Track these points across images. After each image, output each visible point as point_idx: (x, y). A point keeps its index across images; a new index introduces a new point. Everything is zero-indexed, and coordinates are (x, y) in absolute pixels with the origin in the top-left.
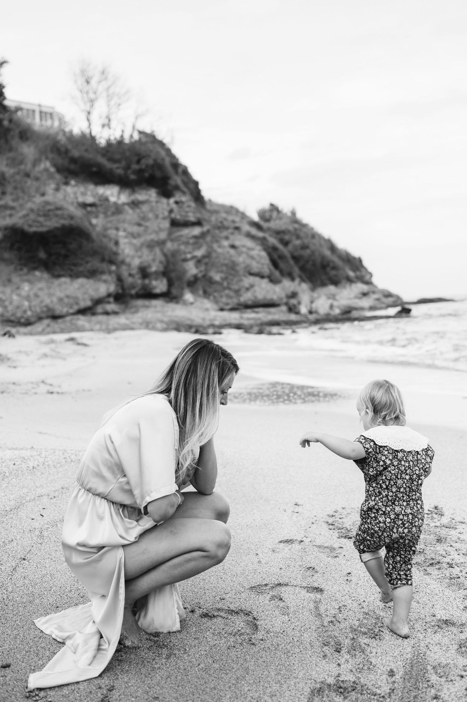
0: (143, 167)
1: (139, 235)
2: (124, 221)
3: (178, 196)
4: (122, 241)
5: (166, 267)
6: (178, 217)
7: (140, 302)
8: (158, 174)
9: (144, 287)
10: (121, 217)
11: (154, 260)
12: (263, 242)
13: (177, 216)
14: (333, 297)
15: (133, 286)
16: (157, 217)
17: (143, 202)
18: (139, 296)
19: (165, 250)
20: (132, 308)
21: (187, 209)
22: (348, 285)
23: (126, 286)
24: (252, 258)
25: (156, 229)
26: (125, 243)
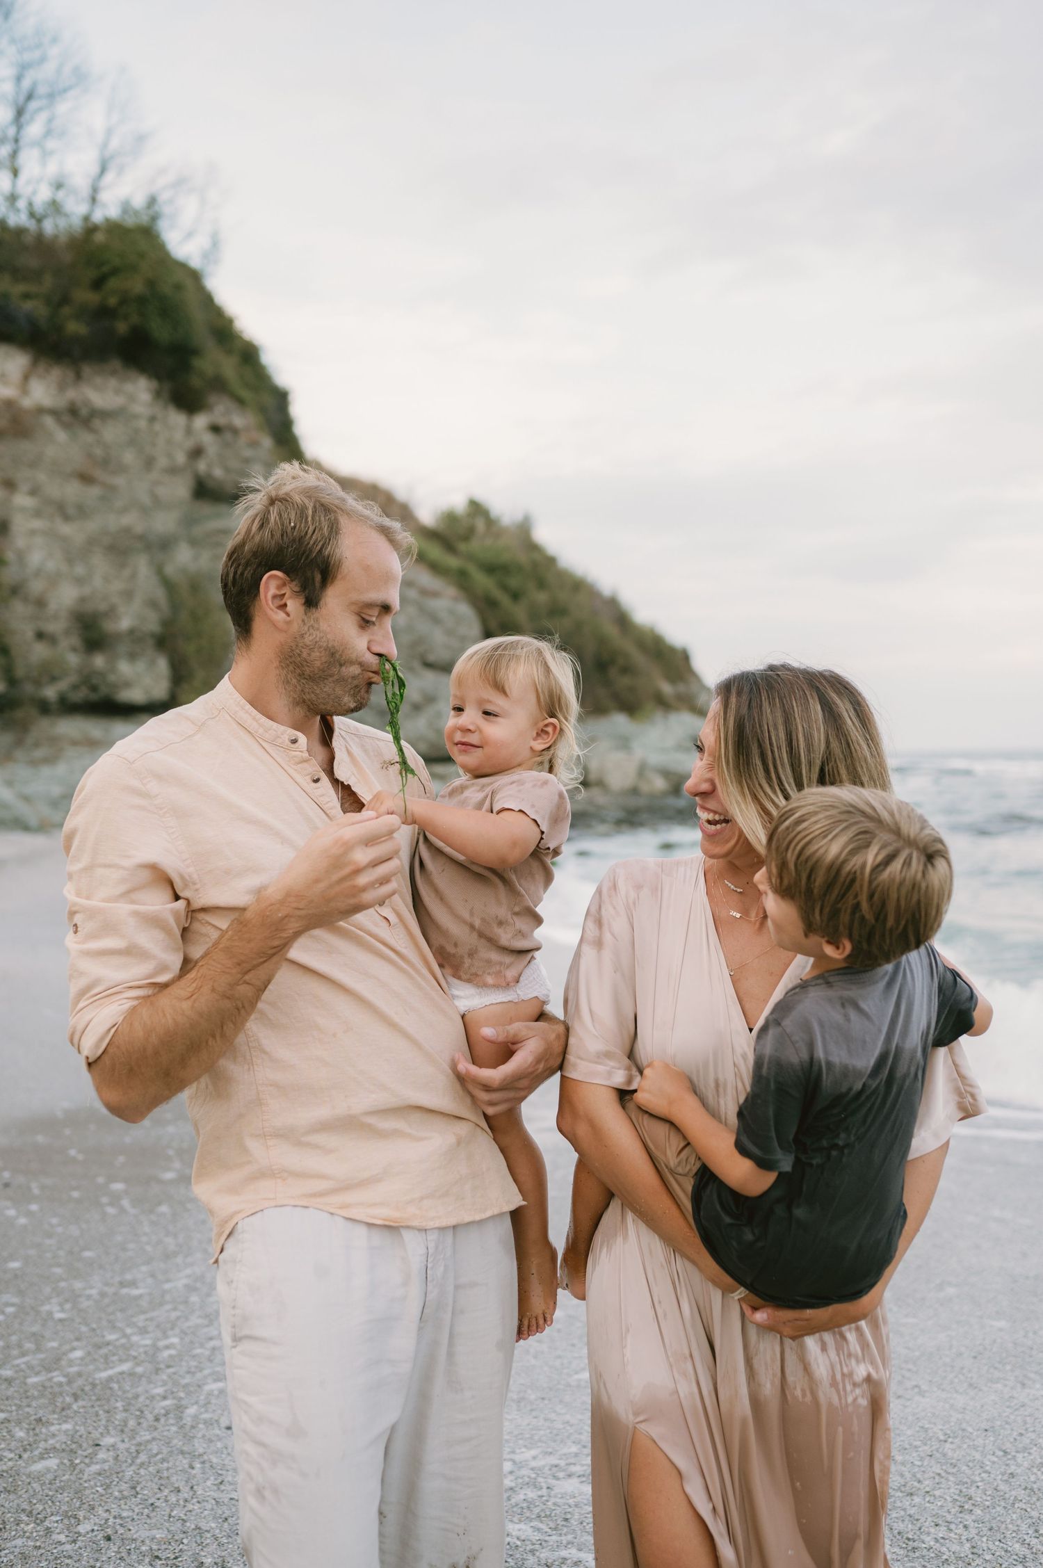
0: (112, 301)
1: (82, 512)
2: (34, 464)
3: (221, 410)
4: (21, 525)
5: (167, 624)
6: (218, 473)
7: (71, 727)
8: (160, 331)
9: (88, 679)
10: (26, 448)
11: (128, 595)
12: (461, 580)
13: (214, 468)
14: (624, 743)
15: (49, 673)
16: (149, 463)
17: (105, 415)
18: (68, 707)
19: (169, 570)
20: (37, 745)
21: (248, 453)
22: (659, 715)
23: (20, 672)
24: (435, 619)
25: (146, 499)
26: (33, 533)
